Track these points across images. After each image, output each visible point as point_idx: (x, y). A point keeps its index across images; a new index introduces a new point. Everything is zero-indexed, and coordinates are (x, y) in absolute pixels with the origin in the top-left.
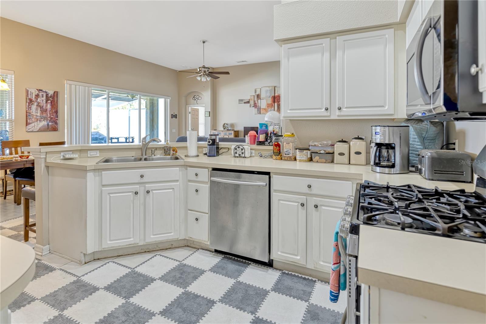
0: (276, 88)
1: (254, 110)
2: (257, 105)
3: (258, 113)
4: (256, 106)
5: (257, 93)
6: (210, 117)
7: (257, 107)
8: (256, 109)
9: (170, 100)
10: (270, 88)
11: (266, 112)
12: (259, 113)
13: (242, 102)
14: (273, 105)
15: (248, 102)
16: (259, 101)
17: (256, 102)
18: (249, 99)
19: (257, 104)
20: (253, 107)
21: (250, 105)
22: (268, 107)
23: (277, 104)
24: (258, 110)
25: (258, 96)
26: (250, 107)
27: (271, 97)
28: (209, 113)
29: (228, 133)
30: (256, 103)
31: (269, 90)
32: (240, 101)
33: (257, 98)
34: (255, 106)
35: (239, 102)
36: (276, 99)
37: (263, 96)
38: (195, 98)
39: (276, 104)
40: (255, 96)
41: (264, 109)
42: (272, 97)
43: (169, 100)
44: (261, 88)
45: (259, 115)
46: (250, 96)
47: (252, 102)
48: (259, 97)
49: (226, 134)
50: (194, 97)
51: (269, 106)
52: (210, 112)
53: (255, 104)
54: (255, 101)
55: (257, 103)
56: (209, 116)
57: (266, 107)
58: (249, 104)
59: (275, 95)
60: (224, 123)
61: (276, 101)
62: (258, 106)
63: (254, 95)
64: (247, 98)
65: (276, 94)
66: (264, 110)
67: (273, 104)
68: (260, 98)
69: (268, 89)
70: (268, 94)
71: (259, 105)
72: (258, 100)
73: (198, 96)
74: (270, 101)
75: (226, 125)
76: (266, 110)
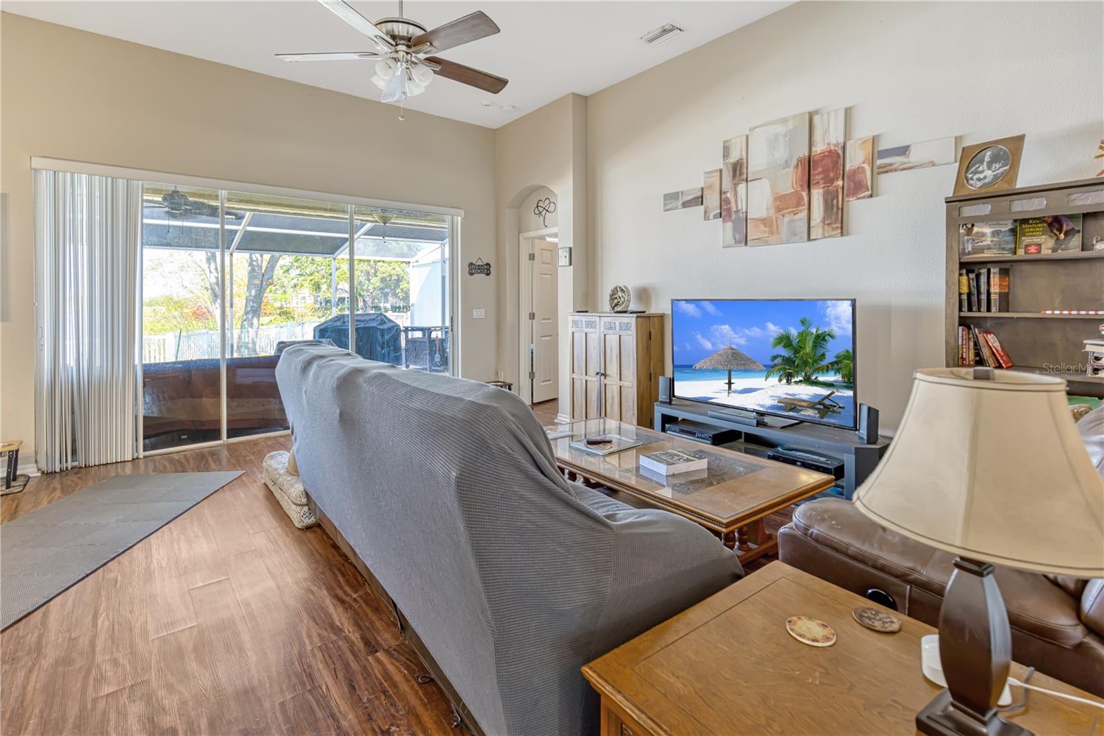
0: (816, 119)
1: (721, 231)
2: (735, 209)
3: (737, 242)
4: (729, 210)
5: (734, 157)
6: (572, 267)
7: (734, 216)
8: (729, 225)
9: (462, 219)
10: (791, 125)
11: (772, 233)
12: (740, 242)
13: (674, 204)
14: (803, 199)
15: (698, 198)
16: (742, 188)
17: (729, 195)
18: (702, 189)
19: (733, 204)
20: (715, 217)
21: (706, 212)
22: (779, 210)
23: (821, 191)
24: (735, 230)
25: (738, 171)
26: (706, 218)
27: (794, 162)
28: (567, 255)
29: (617, 324)
30: (728, 201)
31: (785, 136)
32: (670, 198)
33: (734, 176)
34: (723, 214)
35: (665, 205)
36: (820, 169)
37: (757, 163)
38: (541, 209)
39: (817, 194)
40: (724, 172)
41: (765, 221)
42: (800, 161)
43: (459, 218)
44: (747, 132)
45: (742, 249)
46: (705, 173)
47: (713, 200)
48: (741, 174)
49: (611, 328)
50: (537, 207)
51: (783, 203)
52: (570, 249)
53: (724, 202)
54: (725, 193)
55: (732, 200)
56: (568, 264)
57: (772, 212)
58: (703, 206)
59: (814, 149)
60: (612, 287)
61: (816, 177)
62: (737, 211)
63: (721, 167)
64: (692, 183)
65: (819, 148)
66: (762, 228)
67: (805, 194)
68: (745, 176)
69: (780, 129)
70: (781, 154)
71: (742, 205)
72: (736, 185)
73: (547, 201)
74: (789, 181)
75: (620, 294)
76: (771, 226)
